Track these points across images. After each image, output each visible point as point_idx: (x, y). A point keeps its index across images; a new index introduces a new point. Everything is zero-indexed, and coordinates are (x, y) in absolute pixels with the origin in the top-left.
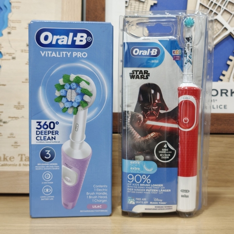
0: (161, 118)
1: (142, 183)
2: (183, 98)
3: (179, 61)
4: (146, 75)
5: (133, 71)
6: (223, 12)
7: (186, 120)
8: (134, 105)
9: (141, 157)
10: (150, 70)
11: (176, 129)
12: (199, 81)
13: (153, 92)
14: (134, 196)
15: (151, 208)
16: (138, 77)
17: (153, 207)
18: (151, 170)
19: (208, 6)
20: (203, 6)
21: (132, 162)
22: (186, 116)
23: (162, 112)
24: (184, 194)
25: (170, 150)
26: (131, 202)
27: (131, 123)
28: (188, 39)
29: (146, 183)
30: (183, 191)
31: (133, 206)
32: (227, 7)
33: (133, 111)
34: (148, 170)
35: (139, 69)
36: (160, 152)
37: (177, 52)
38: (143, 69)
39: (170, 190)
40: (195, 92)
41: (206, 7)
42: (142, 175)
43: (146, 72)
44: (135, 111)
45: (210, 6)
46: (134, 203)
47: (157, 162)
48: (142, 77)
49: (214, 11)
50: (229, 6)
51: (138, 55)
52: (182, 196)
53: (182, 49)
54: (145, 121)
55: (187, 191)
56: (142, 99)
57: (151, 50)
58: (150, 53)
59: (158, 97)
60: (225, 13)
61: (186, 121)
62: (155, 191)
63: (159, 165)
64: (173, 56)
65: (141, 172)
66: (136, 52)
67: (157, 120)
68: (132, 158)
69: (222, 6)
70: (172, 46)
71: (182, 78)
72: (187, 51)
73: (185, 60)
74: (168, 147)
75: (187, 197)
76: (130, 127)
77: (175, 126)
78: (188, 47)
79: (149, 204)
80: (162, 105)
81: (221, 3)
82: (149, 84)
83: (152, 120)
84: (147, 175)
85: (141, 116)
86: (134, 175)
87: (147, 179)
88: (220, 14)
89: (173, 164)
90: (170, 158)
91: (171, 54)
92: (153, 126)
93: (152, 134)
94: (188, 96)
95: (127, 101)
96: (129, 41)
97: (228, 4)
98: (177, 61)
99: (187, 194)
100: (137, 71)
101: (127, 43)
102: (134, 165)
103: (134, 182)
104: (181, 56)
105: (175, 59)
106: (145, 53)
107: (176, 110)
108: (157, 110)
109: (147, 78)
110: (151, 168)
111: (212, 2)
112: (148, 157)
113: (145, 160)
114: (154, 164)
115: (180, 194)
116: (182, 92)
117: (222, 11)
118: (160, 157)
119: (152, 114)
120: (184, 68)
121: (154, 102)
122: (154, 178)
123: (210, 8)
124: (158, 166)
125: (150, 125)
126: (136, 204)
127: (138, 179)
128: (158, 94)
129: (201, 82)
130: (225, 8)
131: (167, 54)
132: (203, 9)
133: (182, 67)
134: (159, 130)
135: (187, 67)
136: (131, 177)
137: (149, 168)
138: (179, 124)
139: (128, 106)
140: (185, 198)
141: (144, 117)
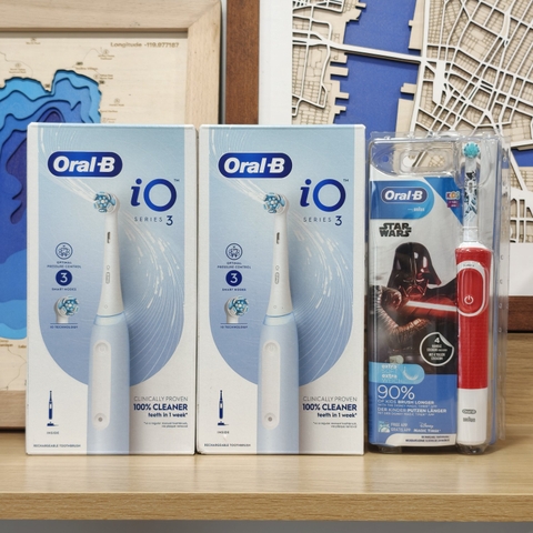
0: (430, 296)
1: (400, 398)
2: (464, 265)
3: (457, 208)
4: (404, 230)
5: (385, 225)
6: (459, 124)
7: (468, 298)
8: (387, 278)
9: (400, 358)
10: (412, 223)
11: (453, 313)
12: (489, 239)
13: (416, 256)
14: (388, 420)
15: (416, 439)
16: (392, 234)
17: (419, 437)
18: (415, 378)
19: (432, 115)
20: (424, 113)
21: (384, 366)
22: (468, 293)
23: (431, 286)
24: (467, 416)
25: (444, 346)
26: (384, 429)
27: (383, 304)
28: (470, 175)
29: (407, 399)
30: (466, 411)
31: (388, 435)
32: (465, 115)
33: (386, 285)
34: (411, 379)
35: (395, 221)
36: (429, 350)
37: (454, 196)
38: (401, 222)
39: (445, 411)
40: (482, 257)
41: (430, 116)
42: (400, 386)
43: (405, 225)
44: (389, 286)
45: (436, 114)
46: (388, 431)
47: (424, 365)
48: (400, 233)
49: (444, 122)
50: (469, 113)
51: (393, 200)
52: (465, 420)
53: (460, 190)
54: (404, 302)
55: (472, 412)
56: (399, 267)
57: (413, 193)
58: (412, 197)
59: (425, 265)
60: (463, 125)
61: (468, 301)
62: (422, 411)
63: (428, 370)
64: (448, 201)
65: (400, 382)
66: (390, 195)
67: (423, 300)
68: (385, 359)
69: (457, 115)
70: (446, 185)
71: (462, 234)
72: (469, 194)
73: (466, 207)
74: (441, 342)
75: (473, 420)
76: (382, 311)
77: (452, 309)
78: (471, 188)
79: (412, 432)
80: (431, 276)
81: (456, 109)
82: (411, 244)
83: (416, 300)
84: (408, 386)
85: (398, 293)
86: (389, 385)
87: (408, 393)
88: (453, 128)
89: (451, 369)
90: (445, 359)
91: (444, 198)
92: (417, 308)
93: (416, 322)
94: (471, 262)
95: (376, 269)
96: (378, 179)
97: (468, 110)
98: (453, 209)
99: (472, 416)
100: (391, 225)
101: (375, 182)
102: (387, 371)
103: (388, 398)
104: (460, 202)
105: (449, 205)
106: (404, 197)
107: (453, 285)
108: (424, 285)
109: (407, 235)
110: (415, 375)
111: (440, 107)
112: (410, 358)
113: (406, 362)
114: (420, 369)
115: (461, 416)
116: (462, 256)
117: (457, 122)
118: (429, 359)
119: (415, 291)
120: (465, 219)
121: (419, 271)
122: (420, 391)
123: (437, 118)
124: (427, 372)
125: (412, 308)
126: (392, 433)
127: (394, 392)
128: (425, 260)
129: (491, 241)
130: (461, 117)
131: (437, 197)
132: (425, 118)
133: (461, 218)
134: (428, 315)
135: (469, 217)
136: (383, 389)
137: (412, 375)
138: (458, 306)
139: (378, 278)
140: (469, 423)
141: (403, 295)
